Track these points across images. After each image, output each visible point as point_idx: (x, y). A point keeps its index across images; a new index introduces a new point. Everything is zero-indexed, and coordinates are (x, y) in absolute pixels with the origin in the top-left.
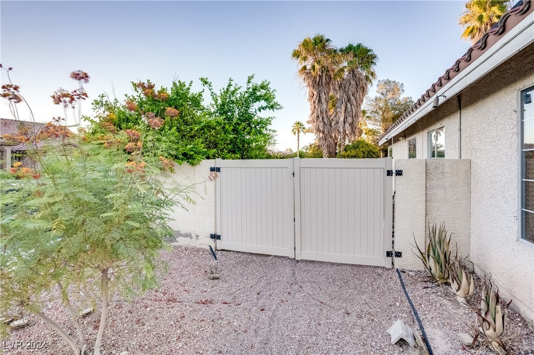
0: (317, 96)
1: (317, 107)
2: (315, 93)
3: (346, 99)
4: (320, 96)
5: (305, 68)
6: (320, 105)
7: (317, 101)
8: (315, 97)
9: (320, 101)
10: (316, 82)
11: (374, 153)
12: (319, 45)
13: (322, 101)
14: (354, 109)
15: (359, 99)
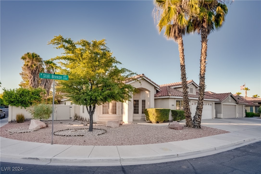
0: (33, 78)
1: (33, 83)
2: (32, 77)
3: (46, 81)
4: (34, 78)
5: (27, 65)
6: (34, 82)
7: (33, 80)
8: (32, 78)
9: (34, 80)
10: (33, 72)
11: (56, 102)
12: (34, 57)
13: (35, 80)
14: (49, 86)
15: (51, 82)
